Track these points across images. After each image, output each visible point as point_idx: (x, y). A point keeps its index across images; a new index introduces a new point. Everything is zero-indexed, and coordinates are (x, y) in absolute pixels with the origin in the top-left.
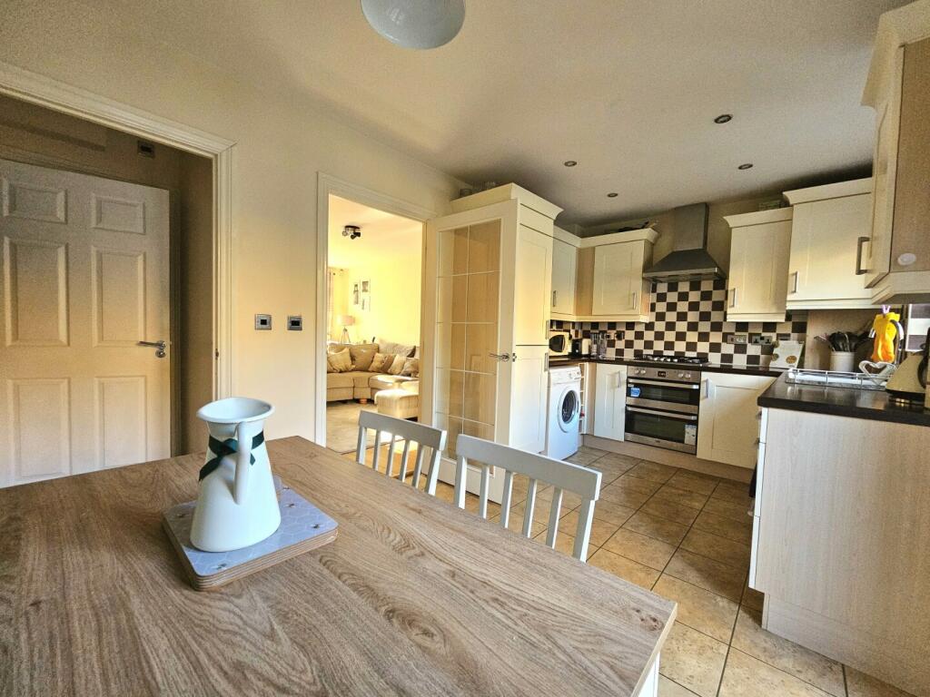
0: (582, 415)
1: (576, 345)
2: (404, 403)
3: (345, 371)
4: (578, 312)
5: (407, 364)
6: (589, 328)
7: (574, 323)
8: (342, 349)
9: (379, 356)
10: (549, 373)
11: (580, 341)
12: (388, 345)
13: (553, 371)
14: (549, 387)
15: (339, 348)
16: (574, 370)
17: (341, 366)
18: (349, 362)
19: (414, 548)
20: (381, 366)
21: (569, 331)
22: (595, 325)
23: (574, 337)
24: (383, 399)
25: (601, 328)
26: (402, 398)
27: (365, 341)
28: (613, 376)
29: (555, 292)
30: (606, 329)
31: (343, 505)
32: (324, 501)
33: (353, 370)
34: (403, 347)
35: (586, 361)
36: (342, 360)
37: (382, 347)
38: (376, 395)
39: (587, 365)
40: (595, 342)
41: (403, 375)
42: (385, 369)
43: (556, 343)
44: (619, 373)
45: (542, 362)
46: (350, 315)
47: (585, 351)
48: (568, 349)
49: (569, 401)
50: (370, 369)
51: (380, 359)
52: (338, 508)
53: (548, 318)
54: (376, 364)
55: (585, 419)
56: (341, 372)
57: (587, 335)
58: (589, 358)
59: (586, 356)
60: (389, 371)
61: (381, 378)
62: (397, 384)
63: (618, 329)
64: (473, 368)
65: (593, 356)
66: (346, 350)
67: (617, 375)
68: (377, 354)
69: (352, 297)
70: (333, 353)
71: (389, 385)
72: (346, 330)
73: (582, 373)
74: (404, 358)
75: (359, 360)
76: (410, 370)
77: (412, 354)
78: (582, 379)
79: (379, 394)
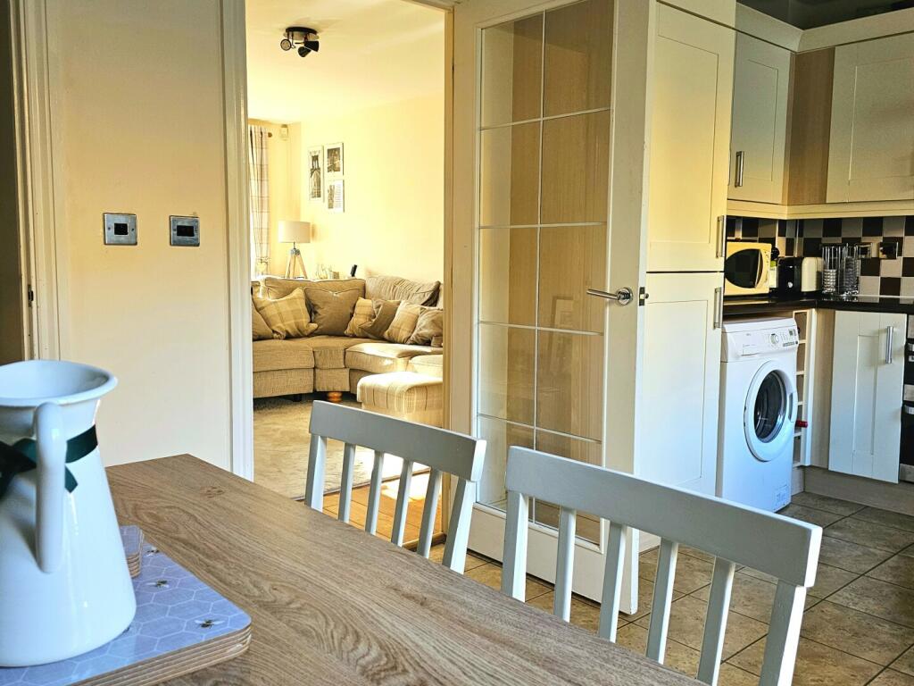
0: (800, 424)
1: (788, 270)
2: (416, 398)
3: (298, 336)
4: (793, 198)
5: (423, 321)
6: (818, 234)
7: (783, 223)
8: (290, 291)
9: (364, 305)
10: (724, 333)
11: (799, 262)
12: (384, 281)
13: (731, 327)
14: (723, 362)
15: (283, 288)
16: (784, 326)
17: (288, 325)
18: (305, 318)
19: (405, 671)
20: (369, 324)
21: (772, 241)
22: (833, 226)
23: (782, 254)
24: (374, 391)
25: (847, 233)
26: (412, 389)
27: (336, 275)
28: (874, 338)
29: (739, 154)
30: (860, 234)
31: (266, 586)
32: (229, 578)
33: (312, 334)
34: (413, 285)
35: (809, 306)
36: (290, 312)
37: (370, 287)
38: (359, 384)
39: (813, 316)
40: (833, 265)
41: (415, 343)
42: (378, 331)
43: (741, 268)
44: (887, 330)
45: (710, 308)
46: (303, 219)
47: (808, 284)
48: (768, 279)
49: (771, 395)
50: (348, 331)
51: (367, 311)
52: (256, 592)
53: (723, 211)
54: (359, 320)
55: (808, 434)
56: (288, 337)
57: (813, 249)
58: (819, 300)
59: (809, 294)
60: (386, 335)
61: (370, 348)
62: (401, 361)
63: (887, 234)
64: (557, 322)
65: (828, 295)
66: (298, 293)
67: (884, 336)
68: (361, 301)
69: (306, 182)
70: (270, 299)
71: (387, 362)
72: (297, 252)
73: (801, 330)
74: (416, 308)
75: (324, 312)
76: (427, 332)
77: (433, 300)
78: (801, 348)
79: (365, 381)
